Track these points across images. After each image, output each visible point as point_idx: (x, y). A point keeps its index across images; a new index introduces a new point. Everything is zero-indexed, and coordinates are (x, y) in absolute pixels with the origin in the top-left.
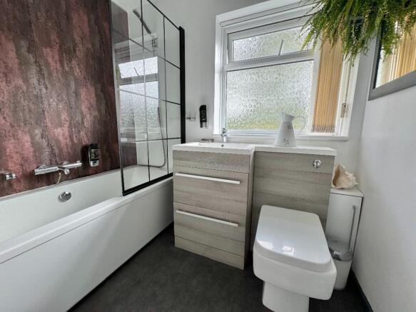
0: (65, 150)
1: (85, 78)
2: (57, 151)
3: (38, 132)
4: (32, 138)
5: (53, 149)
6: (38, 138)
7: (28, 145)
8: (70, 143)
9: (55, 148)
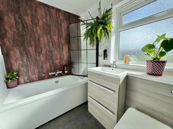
0: (58, 67)
1: (65, 43)
2: (56, 68)
3: (51, 62)
4: (50, 64)
5: (55, 67)
6: (51, 63)
7: (49, 66)
8: (59, 65)
9: (55, 66)
